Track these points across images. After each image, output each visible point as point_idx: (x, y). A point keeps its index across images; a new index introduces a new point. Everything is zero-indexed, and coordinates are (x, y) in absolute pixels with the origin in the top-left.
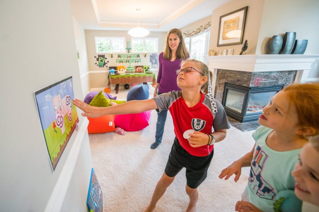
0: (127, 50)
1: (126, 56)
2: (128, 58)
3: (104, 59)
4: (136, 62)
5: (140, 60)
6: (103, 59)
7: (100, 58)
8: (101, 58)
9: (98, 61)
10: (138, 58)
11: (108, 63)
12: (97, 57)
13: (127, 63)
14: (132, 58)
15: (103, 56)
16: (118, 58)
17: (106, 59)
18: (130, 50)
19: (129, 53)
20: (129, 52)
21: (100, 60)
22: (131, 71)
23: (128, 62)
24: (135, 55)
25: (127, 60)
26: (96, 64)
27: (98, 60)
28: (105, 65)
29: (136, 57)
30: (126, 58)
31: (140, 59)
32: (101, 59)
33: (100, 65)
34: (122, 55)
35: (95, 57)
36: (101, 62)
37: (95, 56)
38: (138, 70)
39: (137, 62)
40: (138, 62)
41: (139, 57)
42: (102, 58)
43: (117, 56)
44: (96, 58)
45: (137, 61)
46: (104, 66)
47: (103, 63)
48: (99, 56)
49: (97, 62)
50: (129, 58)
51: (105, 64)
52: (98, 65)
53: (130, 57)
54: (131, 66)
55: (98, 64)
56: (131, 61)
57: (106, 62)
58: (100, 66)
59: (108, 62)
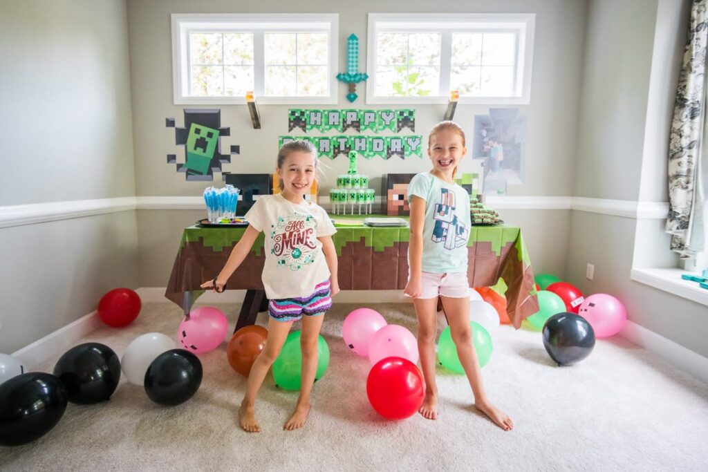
0: (344, 89)
1: (335, 119)
2: (345, 128)
3: (216, 133)
4: (389, 155)
5: (414, 145)
6: (210, 135)
7: (194, 126)
8: (198, 131)
9: (182, 147)
10: (406, 131)
11: (234, 157)
12: (180, 123)
13: (341, 156)
14: (367, 133)
15: (210, 119)
16: (291, 129)
17: (225, 132)
18: (359, 88)
19: (356, 105)
20: (351, 97)
21: (192, 138)
22: (353, 202)
23: (347, 150)
24: (388, 113)
25: (342, 142)
26: (171, 158)
27: (182, 137)
28: (219, 166)
29: (389, 126)
30: (333, 133)
31: (414, 138)
32: (198, 136)
33: (193, 168)
34: (316, 112)
35: (170, 123)
36: (200, 151)
37: (170, 117)
38: (401, 197)
39: (395, 157)
40: (402, 153)
41: (412, 128)
42: (205, 130)
43: (285, 118)
44: (172, 131)
45: (396, 146)
46: (210, 173)
47: (210, 153)
48: (191, 117)
49: (180, 152)
50: (351, 132)
51: (218, 159)
52: (179, 166)
53: (357, 125)
54: (357, 176)
55: (181, 159)
56: (360, 151)
57: (225, 150)
58: (191, 173)
59: (235, 149)
